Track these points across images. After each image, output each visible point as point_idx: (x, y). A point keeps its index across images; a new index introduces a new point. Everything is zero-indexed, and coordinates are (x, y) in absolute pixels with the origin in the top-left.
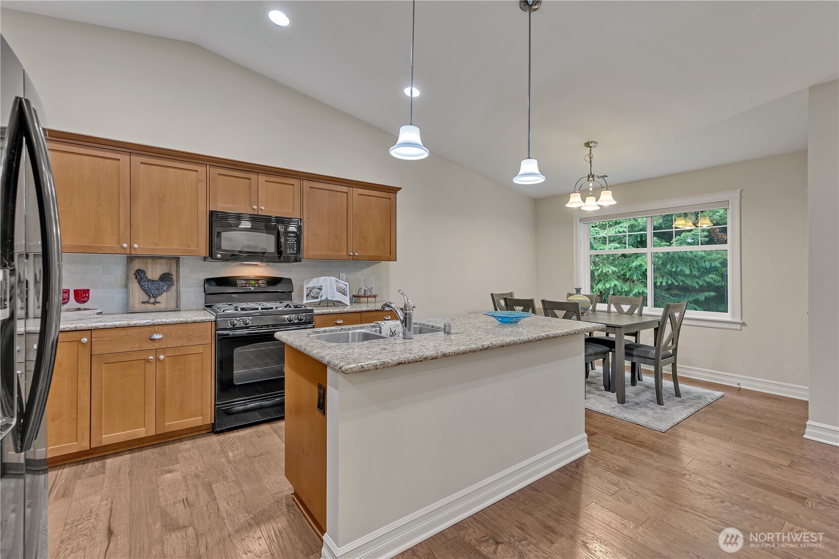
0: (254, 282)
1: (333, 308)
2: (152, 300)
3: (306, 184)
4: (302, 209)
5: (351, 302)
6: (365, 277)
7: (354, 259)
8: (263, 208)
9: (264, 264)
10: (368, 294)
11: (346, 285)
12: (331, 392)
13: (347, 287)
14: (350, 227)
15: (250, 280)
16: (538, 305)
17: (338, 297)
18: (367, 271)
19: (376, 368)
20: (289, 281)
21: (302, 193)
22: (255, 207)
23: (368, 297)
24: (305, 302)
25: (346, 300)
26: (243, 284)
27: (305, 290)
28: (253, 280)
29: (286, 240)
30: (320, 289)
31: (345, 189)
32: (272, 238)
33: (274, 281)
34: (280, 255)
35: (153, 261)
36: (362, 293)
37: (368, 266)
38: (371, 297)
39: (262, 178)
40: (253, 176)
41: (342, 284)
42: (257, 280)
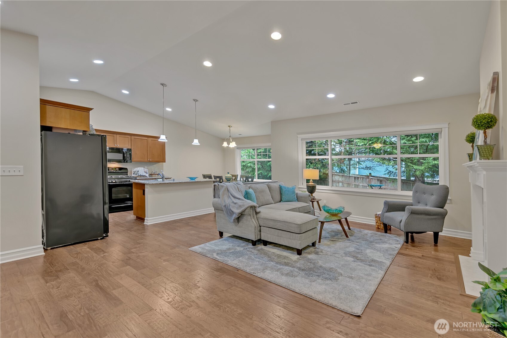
3: (133, 137)
4: (131, 145)
5: (149, 176)
6: (155, 168)
7: (150, 162)
8: (118, 145)
9: (117, 163)
10: (155, 173)
12: (146, 190)
14: (148, 151)
15: (113, 168)
16: (224, 179)
17: (145, 174)
18: (155, 166)
19: (155, 184)
20: (126, 169)
21: (131, 140)
22: (116, 145)
23: (155, 174)
24: (133, 176)
25: (147, 175)
26: (111, 169)
27: (133, 172)
29: (126, 156)
30: (138, 171)
31: (146, 138)
32: (122, 155)
33: (120, 169)
34: (124, 160)
36: (153, 173)
37: (155, 164)
38: (156, 174)
39: (118, 136)
40: (115, 135)
41: (146, 170)
42: (115, 168)
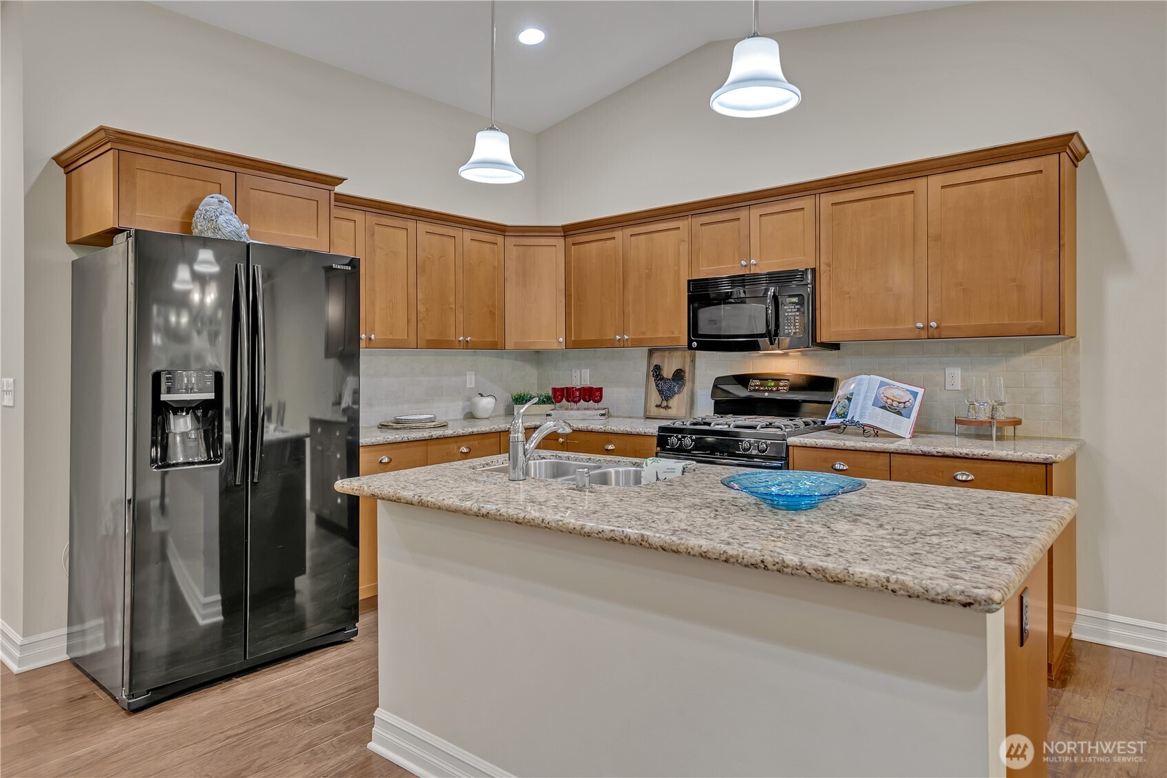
0: (773, 384)
1: (860, 438)
2: (665, 404)
3: (825, 201)
5: (914, 433)
7: (932, 335)
8: (753, 261)
11: (915, 394)
13: (915, 398)
15: (767, 380)
17: (879, 418)
20: (834, 384)
22: (744, 263)
25: (904, 427)
26: (757, 386)
28: (773, 380)
30: (849, 400)
32: (761, 309)
34: (771, 339)
35: (670, 353)
39: (756, 212)
40: (743, 214)
42: (778, 380)
